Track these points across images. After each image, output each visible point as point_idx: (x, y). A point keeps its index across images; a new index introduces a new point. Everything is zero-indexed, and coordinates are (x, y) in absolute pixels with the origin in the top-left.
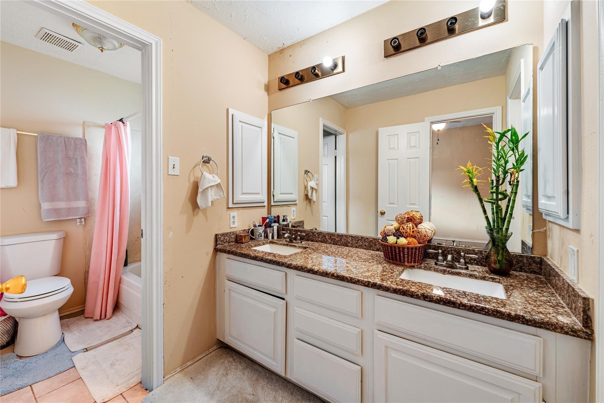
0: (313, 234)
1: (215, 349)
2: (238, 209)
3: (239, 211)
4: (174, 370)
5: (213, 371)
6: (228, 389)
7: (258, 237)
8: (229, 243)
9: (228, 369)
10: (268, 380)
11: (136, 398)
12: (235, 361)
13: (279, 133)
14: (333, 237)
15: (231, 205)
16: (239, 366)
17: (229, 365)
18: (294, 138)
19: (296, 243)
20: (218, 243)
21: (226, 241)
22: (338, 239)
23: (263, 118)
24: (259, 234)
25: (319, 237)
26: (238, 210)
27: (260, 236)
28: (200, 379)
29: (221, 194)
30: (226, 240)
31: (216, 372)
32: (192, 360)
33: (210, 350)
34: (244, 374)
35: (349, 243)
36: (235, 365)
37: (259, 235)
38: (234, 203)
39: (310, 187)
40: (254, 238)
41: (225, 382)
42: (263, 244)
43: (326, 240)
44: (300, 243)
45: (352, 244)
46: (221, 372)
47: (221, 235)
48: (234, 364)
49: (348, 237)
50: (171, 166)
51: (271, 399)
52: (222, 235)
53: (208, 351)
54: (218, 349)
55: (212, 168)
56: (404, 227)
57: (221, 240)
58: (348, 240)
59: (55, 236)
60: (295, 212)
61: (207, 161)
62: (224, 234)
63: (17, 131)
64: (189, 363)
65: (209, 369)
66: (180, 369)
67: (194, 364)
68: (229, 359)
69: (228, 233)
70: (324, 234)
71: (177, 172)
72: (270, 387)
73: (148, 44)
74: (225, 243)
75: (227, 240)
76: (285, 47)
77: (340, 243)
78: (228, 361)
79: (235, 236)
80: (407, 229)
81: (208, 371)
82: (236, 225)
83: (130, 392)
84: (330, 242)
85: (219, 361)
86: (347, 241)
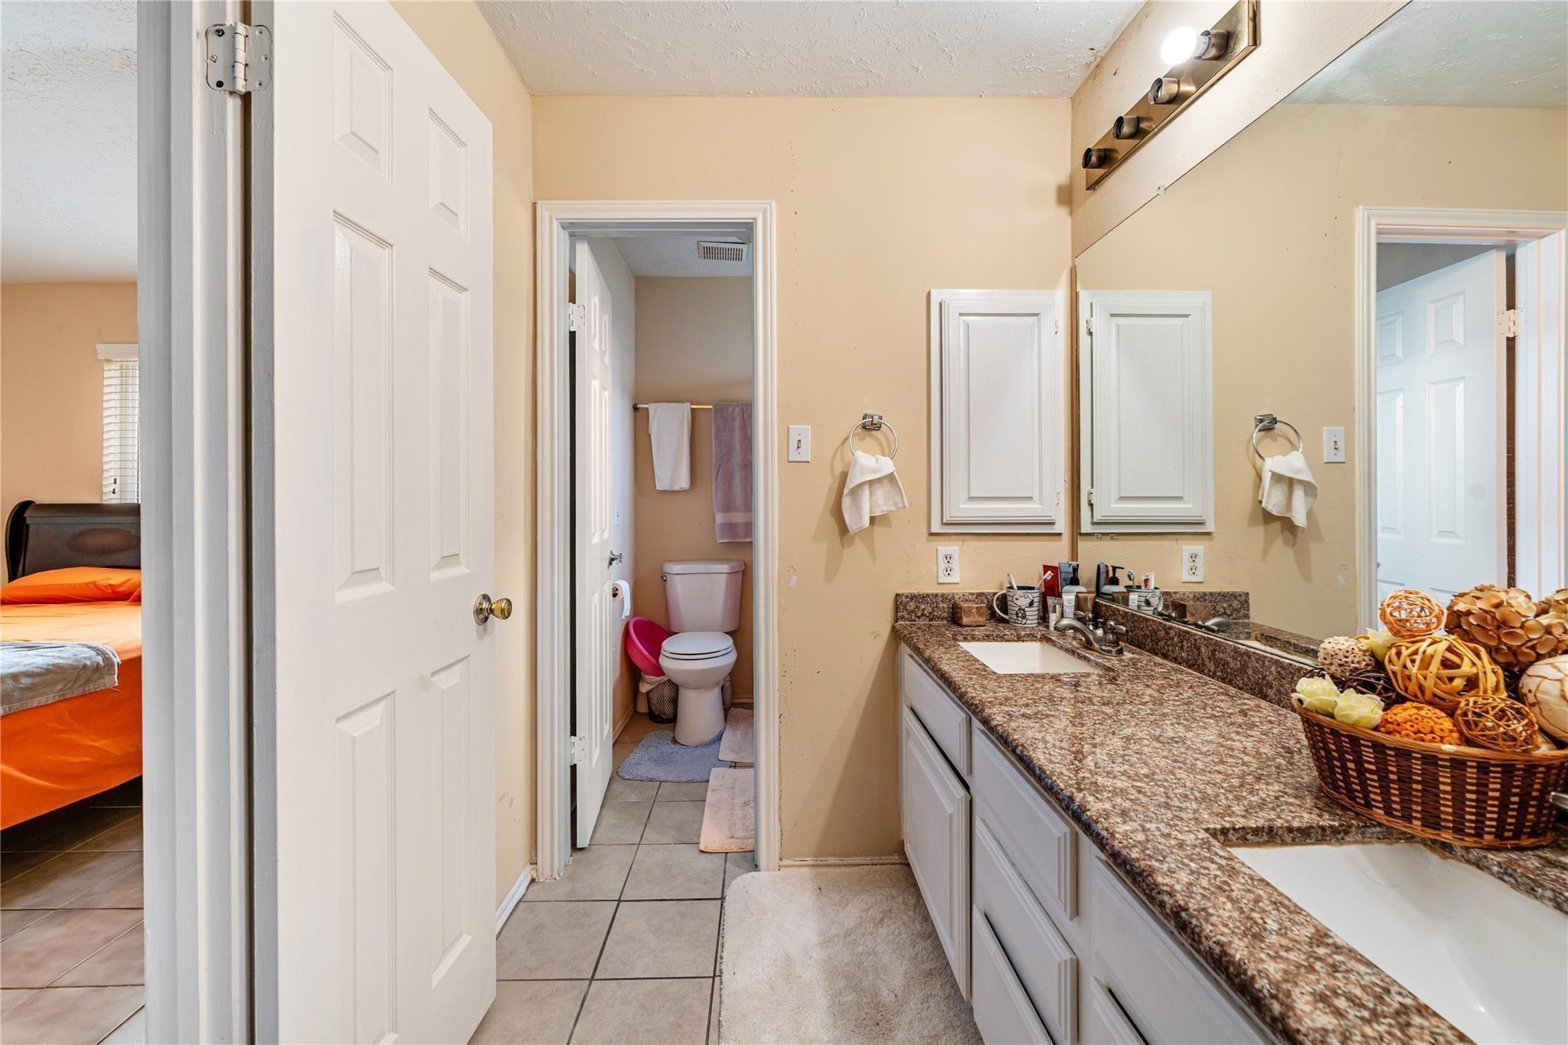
0: (1167, 633)
1: (895, 861)
2: (962, 537)
3: (965, 543)
4: (803, 857)
5: (863, 900)
6: (860, 949)
7: (1015, 617)
8: (931, 620)
9: (893, 915)
10: (953, 993)
11: (737, 869)
12: (917, 910)
13: (1112, 315)
14: (1221, 655)
15: (936, 528)
16: (917, 923)
17: (898, 909)
18: (1187, 316)
19: (1100, 651)
20: (899, 614)
21: (923, 615)
22: (1236, 664)
23: (1052, 285)
24: (1017, 609)
25: (1182, 648)
26: (963, 541)
27: (1020, 615)
28: (831, 899)
29: (898, 499)
30: (923, 610)
31: (867, 904)
32: (840, 857)
33: (883, 858)
34: (914, 944)
35: (1271, 687)
36: (909, 917)
37: (1017, 614)
38: (944, 521)
39: (1270, 473)
40: (1006, 619)
41: (866, 934)
42: (1016, 639)
43: (1200, 662)
44: (1114, 654)
45: (1278, 691)
46: (875, 913)
47: (907, 597)
48: (911, 913)
49: (1267, 663)
50: (793, 445)
51: (925, 1033)
52: (912, 599)
53: (877, 858)
54: (900, 866)
55: (887, 439)
56: (1403, 649)
57: (907, 609)
58: (1268, 673)
59: (725, 568)
60: (1200, 562)
61: (871, 426)
62: (916, 596)
63: (692, 404)
64: (832, 860)
65: (859, 893)
66: (812, 860)
67: (843, 868)
68: (910, 897)
69: (928, 595)
70: (1195, 640)
71: (806, 454)
72: (945, 1008)
73: (751, 221)
74: (919, 617)
75: (926, 612)
76: (1102, 54)
77: (1243, 680)
78: (904, 900)
79: (951, 606)
80: (1413, 661)
81: (855, 894)
82: (955, 577)
83: (738, 856)
84: (1212, 669)
85: (887, 890)
86: (1264, 678)
